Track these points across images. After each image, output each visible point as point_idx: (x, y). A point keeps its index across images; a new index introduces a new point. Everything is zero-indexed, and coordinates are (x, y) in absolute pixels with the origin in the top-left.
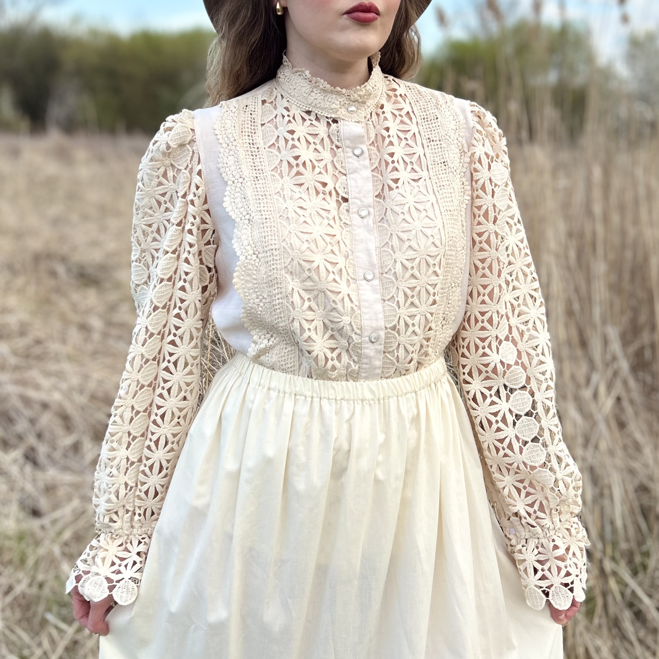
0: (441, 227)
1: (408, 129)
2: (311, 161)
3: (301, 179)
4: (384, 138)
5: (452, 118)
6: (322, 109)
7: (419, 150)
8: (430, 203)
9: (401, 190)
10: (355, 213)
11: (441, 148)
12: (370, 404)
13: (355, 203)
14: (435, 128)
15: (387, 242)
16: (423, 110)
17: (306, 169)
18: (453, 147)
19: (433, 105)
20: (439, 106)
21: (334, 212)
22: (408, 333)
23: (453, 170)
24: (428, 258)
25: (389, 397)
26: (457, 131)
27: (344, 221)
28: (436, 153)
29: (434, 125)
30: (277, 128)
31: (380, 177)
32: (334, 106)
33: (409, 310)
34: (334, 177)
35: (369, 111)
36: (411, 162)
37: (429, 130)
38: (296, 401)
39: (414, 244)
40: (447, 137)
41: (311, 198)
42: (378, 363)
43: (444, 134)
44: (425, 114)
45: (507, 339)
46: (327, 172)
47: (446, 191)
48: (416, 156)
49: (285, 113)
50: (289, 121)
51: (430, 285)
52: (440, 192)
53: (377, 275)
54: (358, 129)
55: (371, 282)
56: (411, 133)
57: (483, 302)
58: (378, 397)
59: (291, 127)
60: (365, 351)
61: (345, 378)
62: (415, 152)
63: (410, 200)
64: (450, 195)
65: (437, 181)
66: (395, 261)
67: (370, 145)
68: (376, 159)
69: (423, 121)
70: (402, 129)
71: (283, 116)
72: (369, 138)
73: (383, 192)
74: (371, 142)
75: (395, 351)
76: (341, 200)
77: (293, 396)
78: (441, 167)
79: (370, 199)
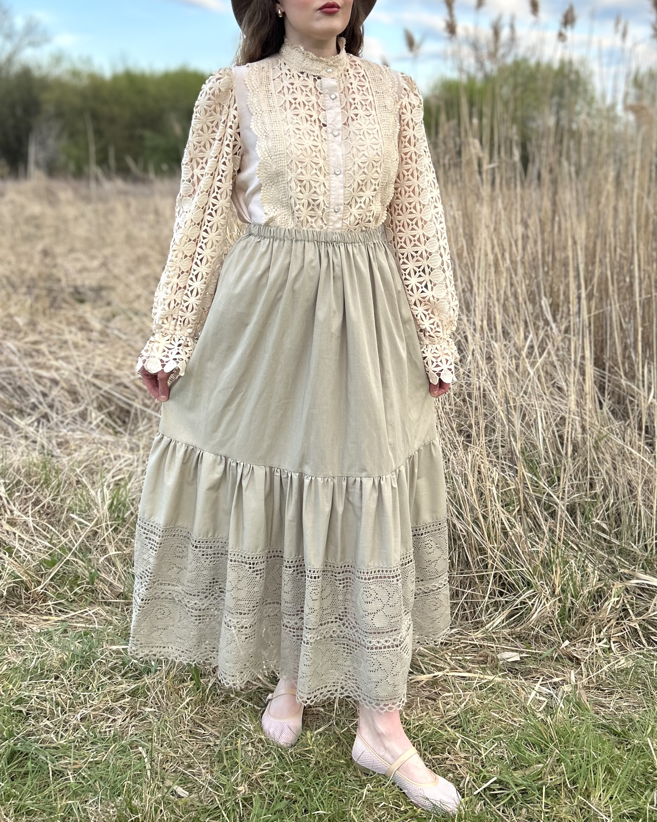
0: (382, 144)
1: (363, 85)
2: (303, 101)
3: (297, 112)
4: (349, 89)
5: (390, 80)
6: (311, 71)
7: (370, 98)
8: (376, 130)
9: (359, 121)
10: (331, 133)
11: (383, 97)
13: (330, 127)
14: (380, 86)
15: (350, 152)
16: (372, 74)
17: (300, 106)
18: (390, 98)
19: (378, 72)
20: (382, 72)
21: (317, 132)
22: (357, 207)
23: (389, 112)
24: (373, 163)
26: (393, 88)
27: (324, 138)
28: (380, 100)
29: (379, 83)
30: (282, 81)
31: (346, 112)
32: (318, 69)
33: (359, 193)
34: (318, 112)
35: (340, 73)
36: (365, 105)
37: (376, 86)
39: (366, 153)
40: (387, 92)
41: (303, 123)
43: (385, 90)
44: (373, 77)
46: (313, 108)
47: (386, 123)
48: (368, 101)
49: (288, 72)
50: (290, 78)
51: (373, 179)
52: (383, 123)
53: (342, 172)
54: (334, 83)
55: (338, 176)
59: (291, 81)
60: (331, 217)
62: (368, 98)
63: (364, 127)
65: (381, 117)
66: (354, 163)
67: (340, 93)
68: (344, 102)
69: (373, 81)
70: (360, 85)
71: (287, 75)
72: (340, 89)
73: (347, 122)
74: (341, 91)
75: (348, 218)
76: (321, 125)
78: (383, 109)
79: (340, 126)
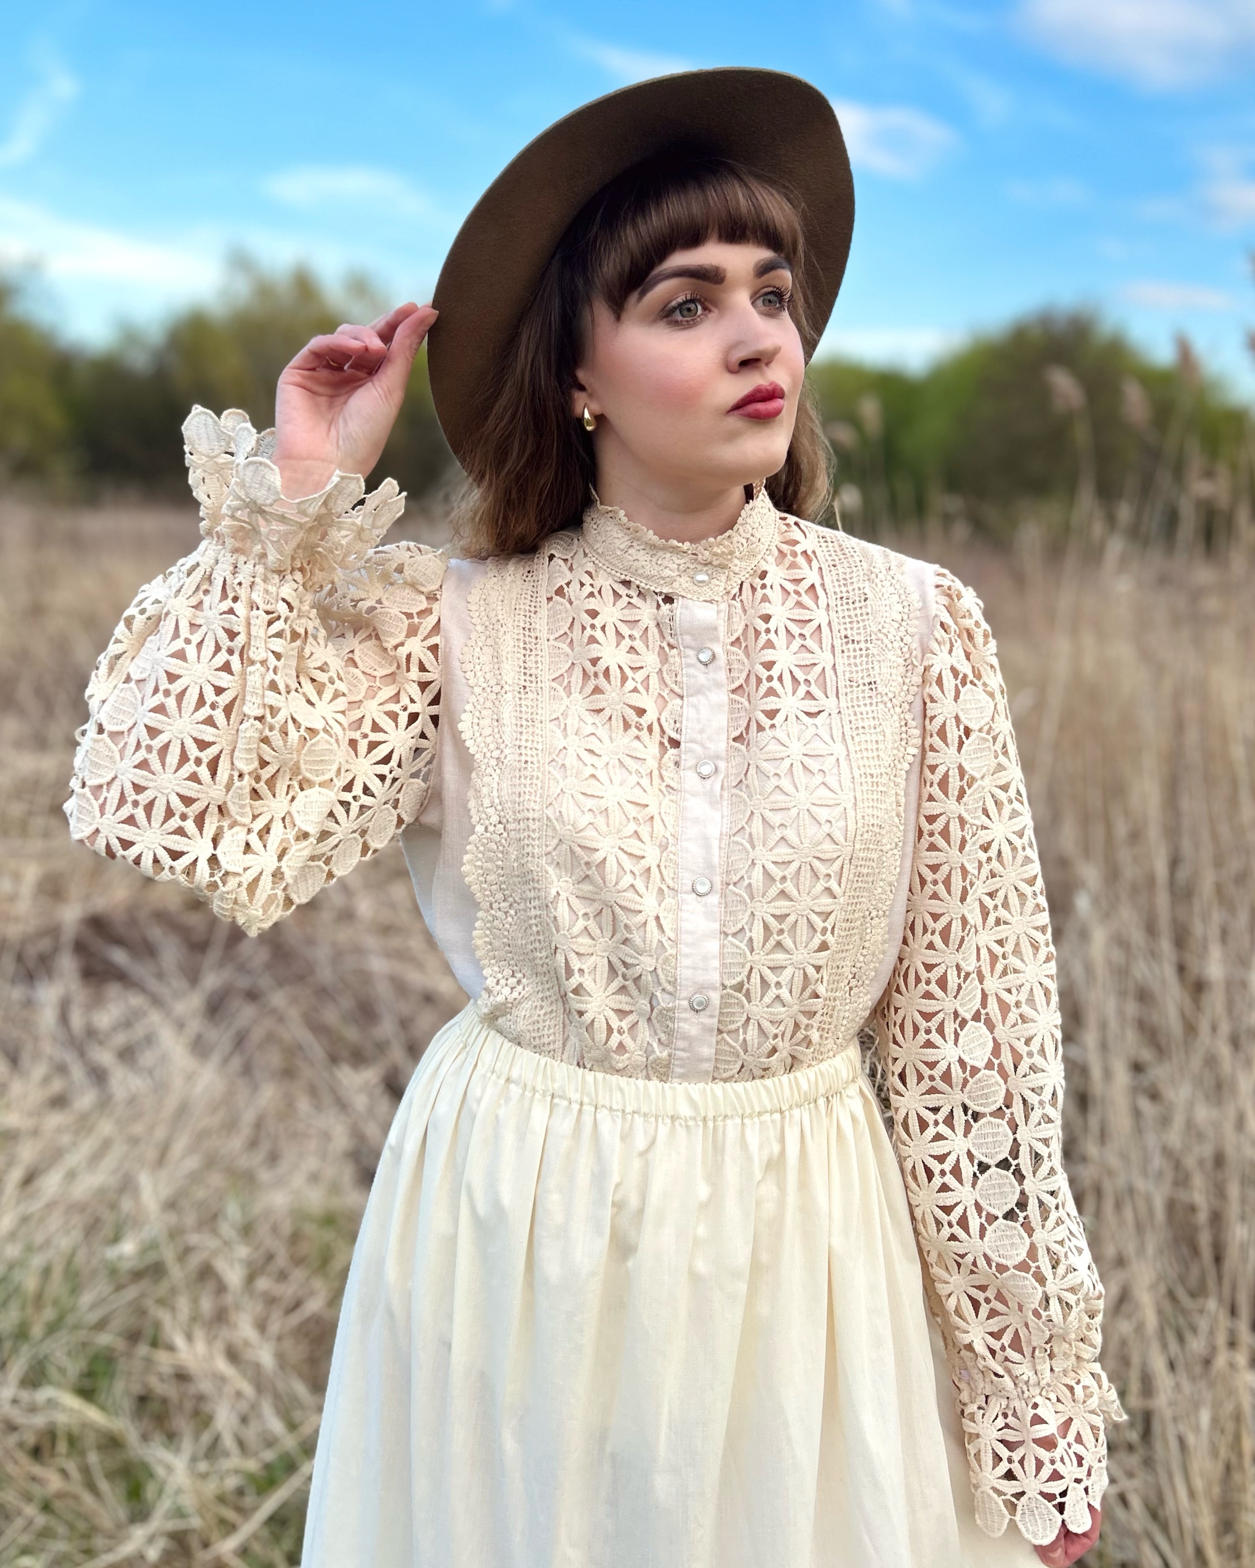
0: (849, 806)
1: (807, 618)
2: (620, 667)
3: (599, 701)
4: (757, 633)
5: (895, 598)
6: (650, 579)
7: (825, 659)
8: (833, 758)
9: (779, 733)
10: (690, 768)
11: (867, 656)
12: (687, 1127)
13: (691, 751)
14: (860, 618)
15: (743, 828)
16: (842, 582)
17: (609, 682)
18: (890, 655)
19: (861, 573)
20: (873, 576)
21: (652, 764)
22: (767, 999)
23: (885, 699)
24: (817, 864)
25: (726, 1116)
26: (904, 624)
27: (668, 781)
28: (856, 665)
29: (858, 612)
30: (571, 605)
31: (746, 704)
32: (668, 572)
33: (770, 957)
34: (660, 699)
35: (738, 581)
36: (806, 680)
37: (848, 620)
38: (552, 1106)
39: (791, 834)
40: (881, 636)
41: (614, 735)
42: (707, 1051)
43: (875, 630)
44: (844, 589)
45: (976, 1017)
46: (647, 689)
47: (868, 737)
48: (817, 670)
49: (586, 579)
50: (591, 594)
51: (816, 913)
52: (857, 739)
53: (718, 886)
54: (712, 615)
55: (704, 898)
56: (814, 625)
57: (931, 946)
58: (703, 1114)
59: (592, 604)
60: (681, 1025)
61: (644, 1073)
62: (816, 661)
63: (796, 749)
64: (875, 746)
65: (853, 718)
66: (753, 864)
67: (732, 644)
68: (741, 671)
69: (839, 602)
70: (797, 618)
71: (582, 585)
72: (730, 632)
73: (747, 733)
74: (733, 638)
75: (741, 1031)
76: (667, 744)
77: (549, 1098)
78: (863, 691)
79: (721, 744)
